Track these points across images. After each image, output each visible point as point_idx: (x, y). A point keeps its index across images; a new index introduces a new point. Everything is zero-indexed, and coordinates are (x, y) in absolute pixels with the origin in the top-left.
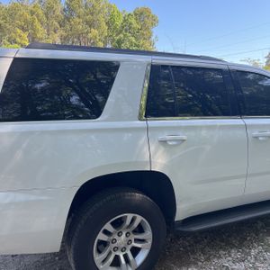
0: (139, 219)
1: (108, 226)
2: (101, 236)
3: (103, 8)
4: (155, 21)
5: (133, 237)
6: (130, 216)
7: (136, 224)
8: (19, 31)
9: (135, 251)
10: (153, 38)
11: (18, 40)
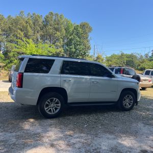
0: (57, 100)
1: (49, 100)
2: (47, 103)
3: (64, 22)
4: (90, 29)
5: (55, 105)
6: (55, 99)
7: (56, 101)
8: (19, 31)
9: (56, 109)
10: (89, 38)
11: (18, 35)
